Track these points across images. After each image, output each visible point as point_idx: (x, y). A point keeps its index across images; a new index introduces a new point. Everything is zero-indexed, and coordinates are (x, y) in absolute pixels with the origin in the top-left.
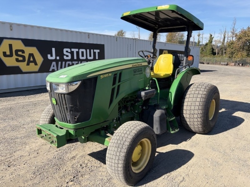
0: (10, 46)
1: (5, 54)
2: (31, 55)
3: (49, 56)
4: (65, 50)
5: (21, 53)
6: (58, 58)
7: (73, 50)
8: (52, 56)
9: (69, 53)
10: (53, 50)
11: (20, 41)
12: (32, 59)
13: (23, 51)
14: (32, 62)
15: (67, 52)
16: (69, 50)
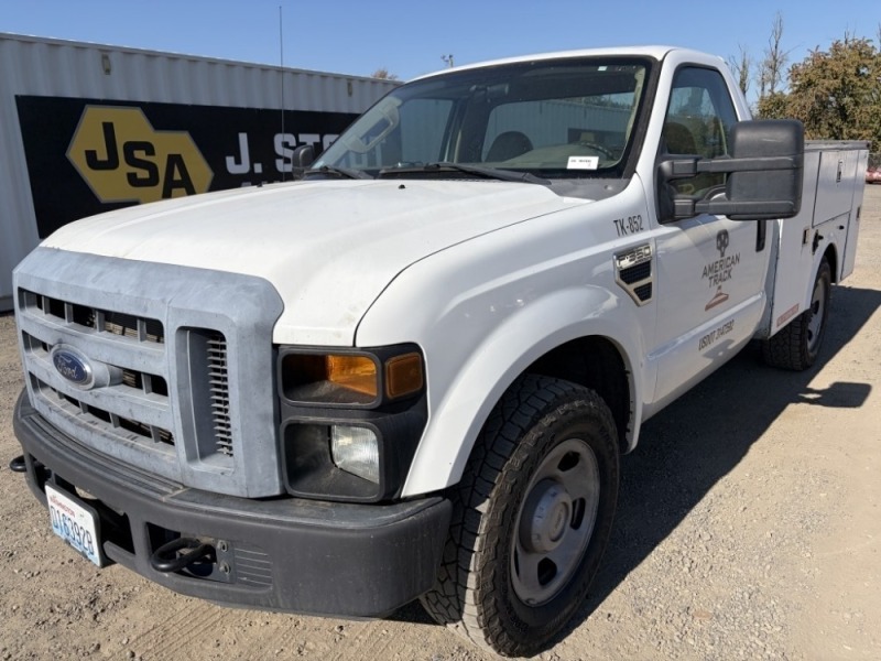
0: (108, 129)
1: (92, 159)
2: (175, 160)
3: (230, 160)
4: (279, 139)
5: (143, 152)
6: (258, 168)
7: (303, 138)
8: (238, 161)
9: (291, 148)
10: (243, 138)
11: (138, 113)
12: (177, 176)
13: (149, 148)
14: (178, 185)
15: (286, 145)
16: (291, 139)
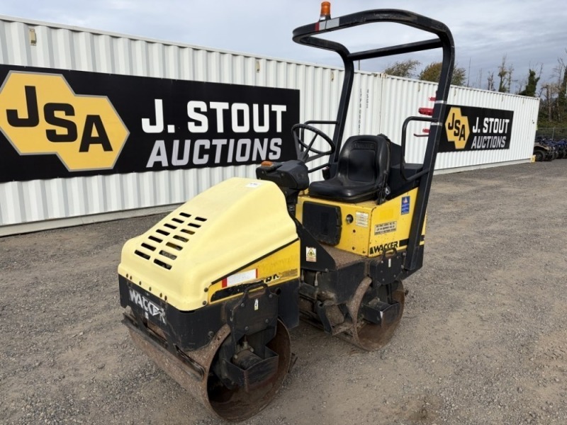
0: (31, 92)
1: (12, 117)
2: (94, 120)
3: (145, 122)
4: (192, 105)
6: (171, 129)
7: (213, 105)
8: (153, 123)
9: (203, 113)
12: (95, 133)
14: (95, 141)
15: (197, 110)
16: (202, 105)
